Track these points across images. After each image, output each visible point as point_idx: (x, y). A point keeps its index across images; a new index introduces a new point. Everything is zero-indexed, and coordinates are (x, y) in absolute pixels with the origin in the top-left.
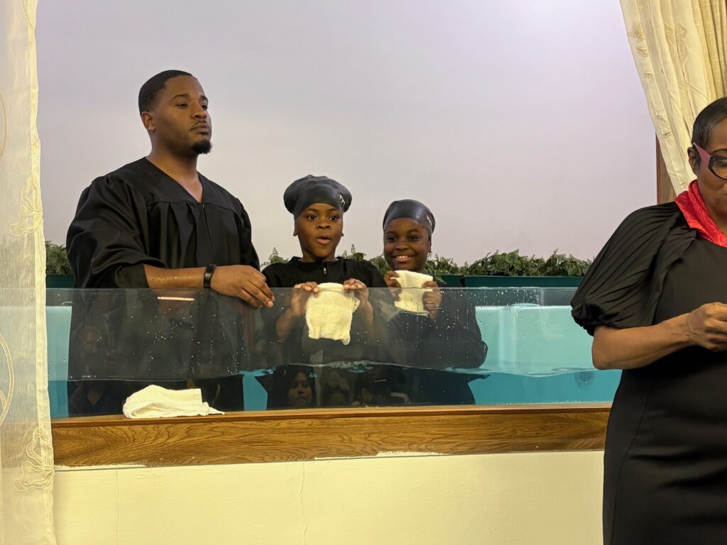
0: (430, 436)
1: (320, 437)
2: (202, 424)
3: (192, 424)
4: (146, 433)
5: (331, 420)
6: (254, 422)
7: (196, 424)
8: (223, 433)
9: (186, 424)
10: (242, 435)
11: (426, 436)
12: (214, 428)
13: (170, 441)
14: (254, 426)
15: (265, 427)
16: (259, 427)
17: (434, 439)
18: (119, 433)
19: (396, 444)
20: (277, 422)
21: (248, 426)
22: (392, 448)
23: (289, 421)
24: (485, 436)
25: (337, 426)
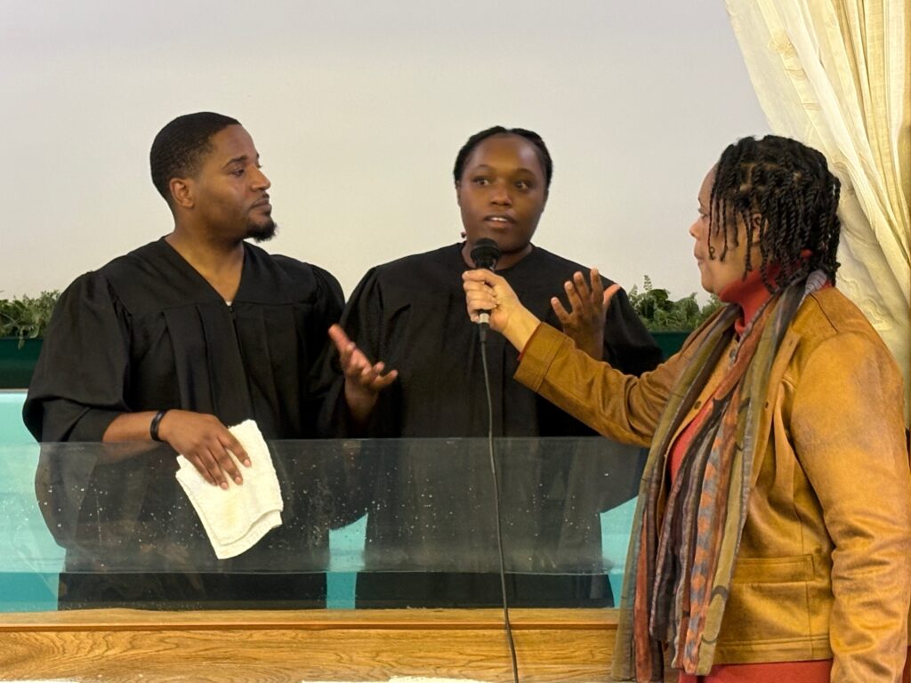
0: (464, 657)
1: (308, 653)
2: (149, 632)
3: (136, 633)
4: (78, 642)
5: (322, 632)
6: (217, 632)
7: (141, 632)
8: (178, 646)
9: (128, 632)
10: (202, 648)
11: (460, 657)
12: (164, 638)
13: (109, 653)
14: (219, 638)
15: (232, 639)
16: (224, 638)
17: (471, 661)
18: (46, 641)
19: (416, 668)
20: (249, 632)
21: (209, 637)
22: (411, 672)
23: (263, 631)
24: (547, 659)
25: (331, 641)
